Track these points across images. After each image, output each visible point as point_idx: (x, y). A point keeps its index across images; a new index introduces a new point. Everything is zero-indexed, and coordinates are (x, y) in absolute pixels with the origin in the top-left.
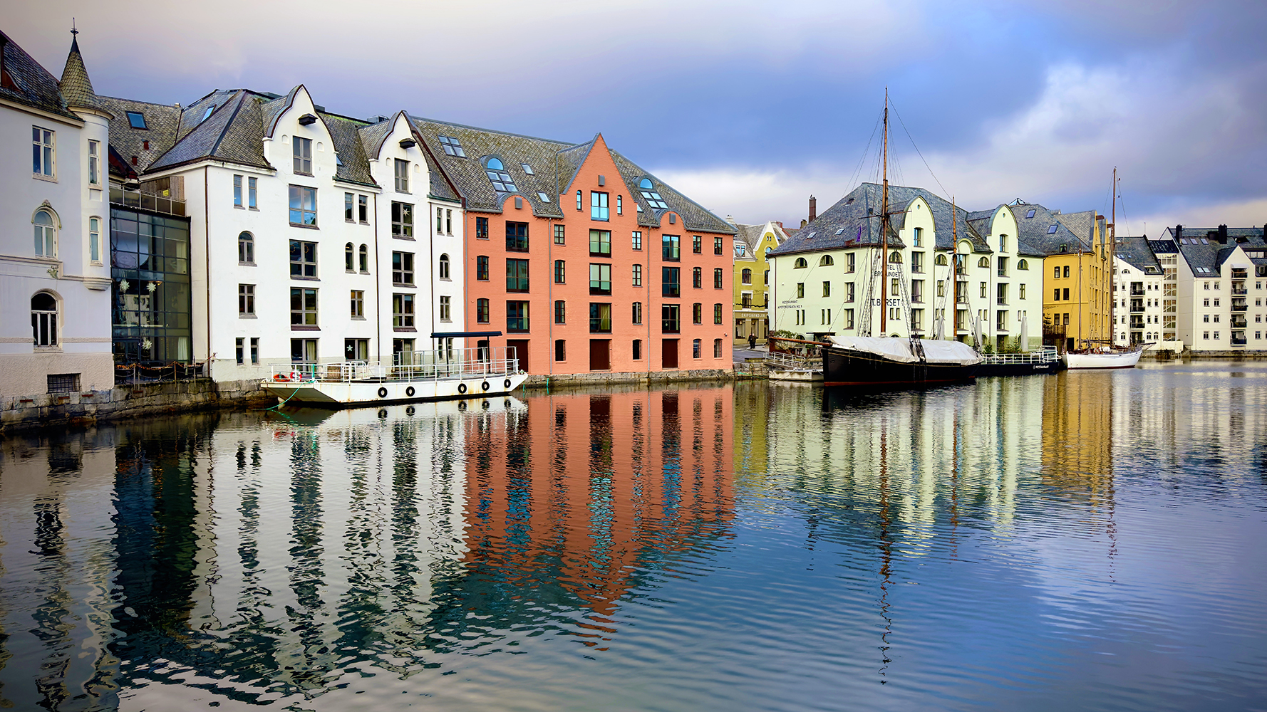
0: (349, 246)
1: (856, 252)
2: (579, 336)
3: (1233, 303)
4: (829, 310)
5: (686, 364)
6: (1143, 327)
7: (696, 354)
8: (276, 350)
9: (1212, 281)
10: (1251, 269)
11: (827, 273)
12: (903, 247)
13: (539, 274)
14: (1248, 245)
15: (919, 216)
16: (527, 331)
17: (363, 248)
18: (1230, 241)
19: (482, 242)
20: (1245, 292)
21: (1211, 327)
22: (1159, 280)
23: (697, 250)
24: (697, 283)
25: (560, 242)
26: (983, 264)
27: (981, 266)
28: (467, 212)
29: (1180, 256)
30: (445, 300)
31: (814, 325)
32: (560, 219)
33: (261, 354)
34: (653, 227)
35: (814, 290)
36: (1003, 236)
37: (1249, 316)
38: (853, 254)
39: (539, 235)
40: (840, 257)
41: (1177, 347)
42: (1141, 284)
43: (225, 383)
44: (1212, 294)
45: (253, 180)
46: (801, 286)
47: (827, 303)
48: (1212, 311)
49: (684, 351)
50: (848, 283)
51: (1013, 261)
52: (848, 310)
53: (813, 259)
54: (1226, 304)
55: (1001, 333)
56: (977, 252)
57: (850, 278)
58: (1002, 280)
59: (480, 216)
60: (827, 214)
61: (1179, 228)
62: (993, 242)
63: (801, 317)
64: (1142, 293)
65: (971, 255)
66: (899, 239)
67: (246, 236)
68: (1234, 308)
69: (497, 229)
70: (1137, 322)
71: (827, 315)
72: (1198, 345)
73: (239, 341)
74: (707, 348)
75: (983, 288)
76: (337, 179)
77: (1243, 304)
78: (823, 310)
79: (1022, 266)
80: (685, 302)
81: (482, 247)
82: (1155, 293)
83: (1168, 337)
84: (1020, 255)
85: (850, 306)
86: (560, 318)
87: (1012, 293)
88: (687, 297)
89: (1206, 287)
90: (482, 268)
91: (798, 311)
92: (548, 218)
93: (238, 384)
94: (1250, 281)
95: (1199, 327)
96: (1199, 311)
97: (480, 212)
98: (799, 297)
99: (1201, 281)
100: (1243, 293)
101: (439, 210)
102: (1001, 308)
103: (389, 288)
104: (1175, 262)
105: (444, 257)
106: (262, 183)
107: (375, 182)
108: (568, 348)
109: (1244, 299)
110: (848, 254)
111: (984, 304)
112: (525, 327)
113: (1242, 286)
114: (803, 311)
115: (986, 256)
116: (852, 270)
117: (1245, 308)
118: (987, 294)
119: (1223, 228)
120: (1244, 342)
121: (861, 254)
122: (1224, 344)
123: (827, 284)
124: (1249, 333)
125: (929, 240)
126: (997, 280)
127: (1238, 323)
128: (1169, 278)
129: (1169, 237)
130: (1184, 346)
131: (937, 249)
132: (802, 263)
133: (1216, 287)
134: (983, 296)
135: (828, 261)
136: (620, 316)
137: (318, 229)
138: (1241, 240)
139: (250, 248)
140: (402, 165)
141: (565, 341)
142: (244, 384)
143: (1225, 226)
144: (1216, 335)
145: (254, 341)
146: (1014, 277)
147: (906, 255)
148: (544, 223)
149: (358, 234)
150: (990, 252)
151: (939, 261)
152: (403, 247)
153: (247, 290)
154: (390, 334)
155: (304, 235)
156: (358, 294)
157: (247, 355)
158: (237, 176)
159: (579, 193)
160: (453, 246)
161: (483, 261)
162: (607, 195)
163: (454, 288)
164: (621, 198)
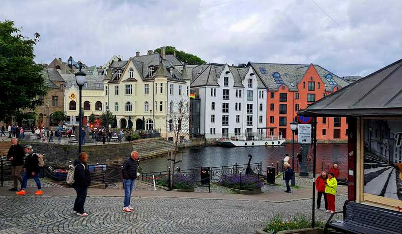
0: (236, 104)
5: (343, 137)
8: (219, 131)
13: (290, 109)
16: (286, 126)
17: (240, 104)
19: (272, 99)
25: (298, 97)
28: (268, 91)
30: (261, 117)
32: (298, 91)
33: (216, 132)
39: (290, 97)
43: (208, 139)
45: (215, 89)
49: (342, 133)
59: (272, 92)
67: (213, 103)
69: (277, 96)
73: (211, 129)
76: (234, 86)
81: (272, 101)
90: (272, 107)
92: (294, 91)
93: (211, 139)
101: (260, 92)
103: (246, 114)
105: (261, 105)
106: (217, 90)
107: (243, 86)
112: (285, 124)
137: (229, 100)
139: (214, 105)
140: (250, 81)
145: (214, 129)
148: (292, 93)
149: (239, 100)
152: (250, 102)
153: (213, 116)
154: (246, 127)
155: (226, 101)
156: (238, 116)
157: (213, 132)
158: (212, 89)
159: (304, 83)
160: (264, 101)
161: (272, 105)
162: (314, 82)
163: (264, 113)
164: (319, 83)
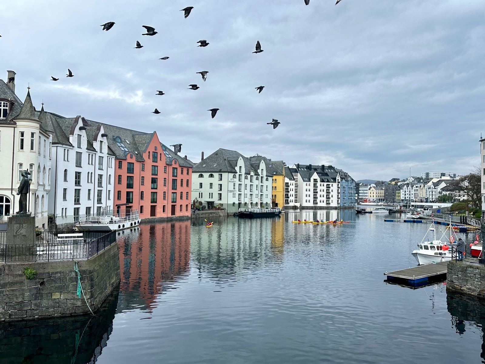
0: (88, 173)
1: (223, 174)
2: (147, 204)
3: (314, 190)
4: (212, 193)
5: (178, 214)
6: (289, 198)
7: (181, 210)
8: (70, 213)
9: (308, 183)
10: (319, 180)
11: (211, 180)
12: (236, 173)
13: (136, 182)
14: (317, 171)
15: (241, 162)
16: (132, 203)
17: (92, 173)
18: (313, 170)
19: (120, 170)
20: (317, 187)
21: (308, 198)
22: (293, 182)
23: (182, 173)
24: (182, 185)
25: (143, 170)
26: (257, 179)
27: (256, 180)
28: (116, 159)
29: (299, 174)
30: (109, 191)
31: (205, 199)
32: (144, 162)
33: (67, 215)
34: (170, 165)
35: (206, 186)
36: (262, 170)
37: (318, 196)
38: (222, 174)
39: (137, 167)
40: (216, 175)
41: (298, 205)
42: (288, 183)
43: (59, 225)
44: (308, 187)
45: (68, 150)
46: (201, 184)
47: (211, 191)
48: (308, 193)
49: (177, 209)
50: (219, 184)
51: (265, 178)
52: (219, 194)
53: (206, 175)
54: (312, 191)
55: (261, 202)
56: (256, 175)
57: (220, 182)
58: (262, 184)
59: (120, 160)
60: (208, 158)
61: (298, 164)
62: (259, 171)
63: (201, 195)
64: (288, 186)
65: (254, 176)
66: (235, 170)
67: (66, 171)
68: (314, 192)
69: (125, 165)
70: (287, 196)
71: (211, 195)
72: (305, 204)
73: (62, 209)
74: (184, 208)
75: (257, 187)
76: (87, 149)
77: (316, 191)
78: (210, 193)
79: (267, 180)
80: (178, 191)
81: (120, 172)
82: (292, 187)
83: (296, 201)
84: (267, 176)
85: (220, 192)
86: (142, 198)
87: (264, 188)
88: (179, 189)
89: (306, 185)
90: (119, 179)
91: (200, 193)
92: (140, 161)
93: (62, 225)
94: (319, 184)
95: (305, 198)
96: (305, 193)
97: (120, 159)
98: (200, 188)
99: (305, 183)
100: (316, 187)
101: (109, 158)
102: (261, 193)
103: (97, 188)
104: (297, 176)
105: (110, 175)
106: (70, 151)
107: (95, 150)
108: (144, 209)
109: (317, 189)
110: (219, 174)
111: (257, 192)
112: (131, 201)
113: (316, 185)
114: (202, 193)
115: (258, 176)
116: (221, 179)
117: (317, 192)
118: (258, 189)
119: (310, 165)
120: (317, 203)
121: (225, 175)
122: (311, 204)
123: (211, 184)
124: (318, 201)
125: (243, 171)
126: (261, 184)
127: (315, 198)
128: (295, 181)
129: (295, 167)
130: (300, 205)
131: (246, 174)
132: (201, 176)
133: (309, 185)
134: (257, 190)
135: (211, 176)
136: (160, 196)
137: (82, 167)
138: (315, 170)
139: (66, 174)
140: (101, 143)
141: (143, 206)
142: (63, 225)
143: (311, 165)
144: (309, 201)
145: (66, 208)
146: (265, 183)
147: (237, 175)
148: (139, 163)
149: (91, 169)
150: (259, 175)
151: (246, 178)
152: (101, 172)
153: (65, 190)
154: (96, 205)
155: (78, 170)
156: (89, 190)
157: (64, 215)
158: (65, 149)
159: (149, 152)
160: (112, 172)
161: (120, 176)
162: (157, 153)
163: (111, 187)
164: (161, 154)
